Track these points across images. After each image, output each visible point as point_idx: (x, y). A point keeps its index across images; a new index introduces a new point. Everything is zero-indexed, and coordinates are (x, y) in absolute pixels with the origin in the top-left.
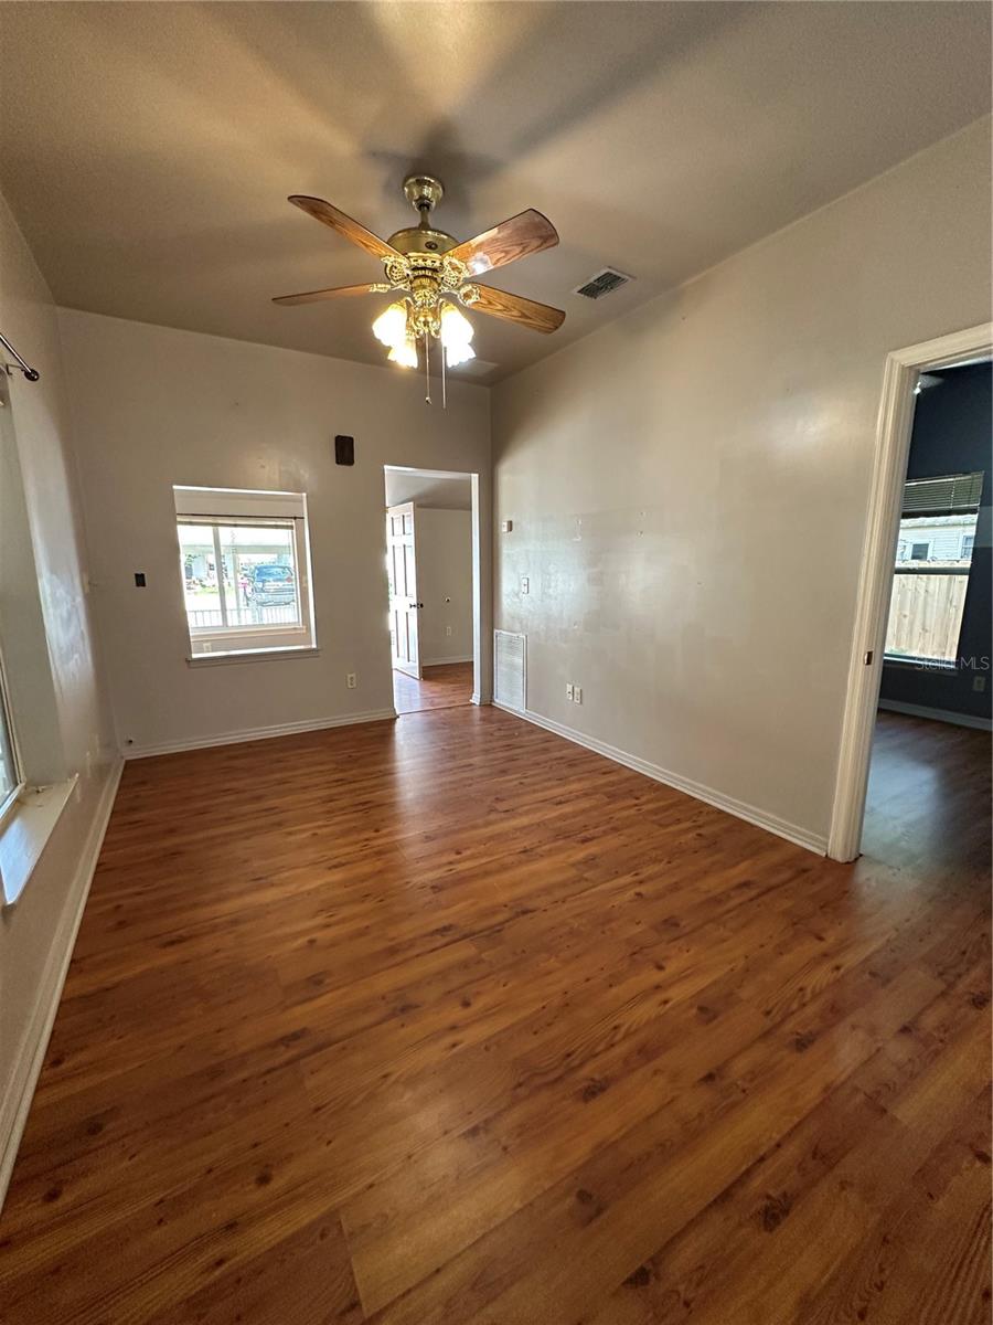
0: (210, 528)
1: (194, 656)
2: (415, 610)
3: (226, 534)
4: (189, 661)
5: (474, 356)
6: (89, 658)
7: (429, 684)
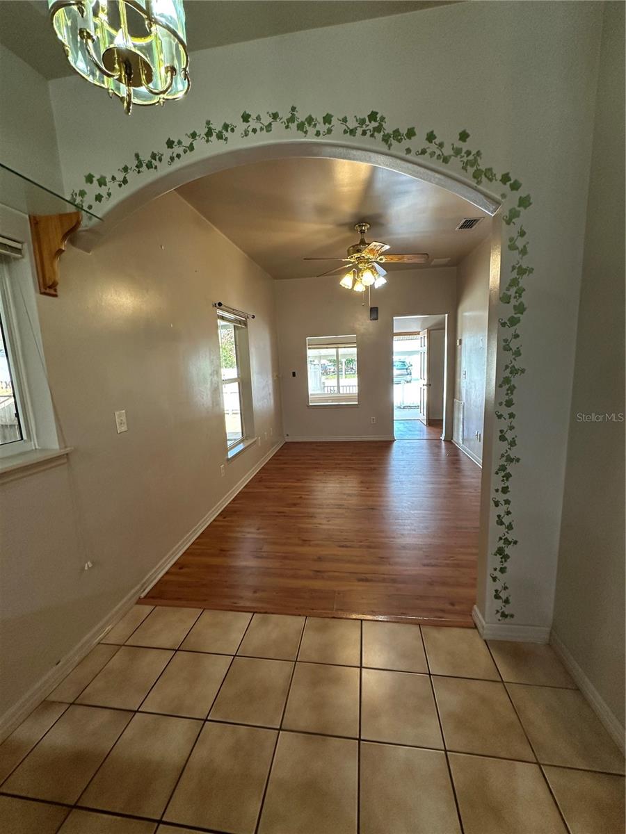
0: (335, 350)
1: (310, 404)
2: (425, 387)
3: (341, 351)
4: (308, 406)
5: (386, 281)
6: (272, 401)
7: (430, 427)
